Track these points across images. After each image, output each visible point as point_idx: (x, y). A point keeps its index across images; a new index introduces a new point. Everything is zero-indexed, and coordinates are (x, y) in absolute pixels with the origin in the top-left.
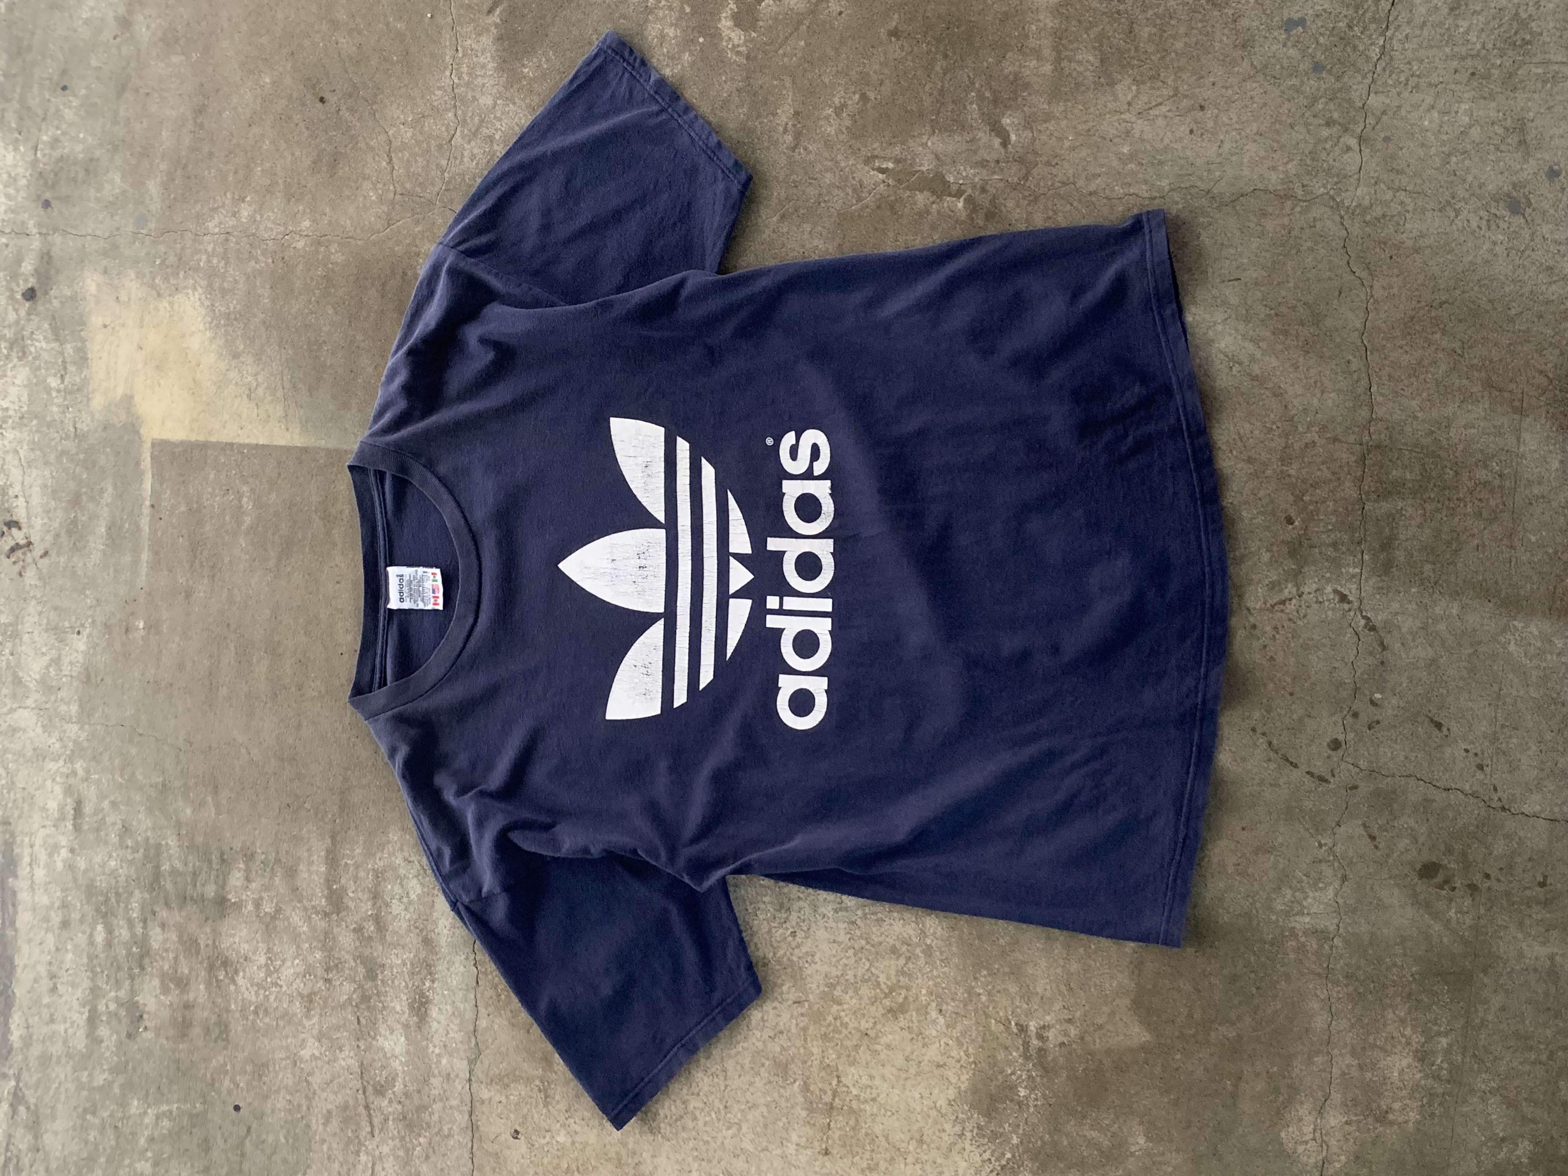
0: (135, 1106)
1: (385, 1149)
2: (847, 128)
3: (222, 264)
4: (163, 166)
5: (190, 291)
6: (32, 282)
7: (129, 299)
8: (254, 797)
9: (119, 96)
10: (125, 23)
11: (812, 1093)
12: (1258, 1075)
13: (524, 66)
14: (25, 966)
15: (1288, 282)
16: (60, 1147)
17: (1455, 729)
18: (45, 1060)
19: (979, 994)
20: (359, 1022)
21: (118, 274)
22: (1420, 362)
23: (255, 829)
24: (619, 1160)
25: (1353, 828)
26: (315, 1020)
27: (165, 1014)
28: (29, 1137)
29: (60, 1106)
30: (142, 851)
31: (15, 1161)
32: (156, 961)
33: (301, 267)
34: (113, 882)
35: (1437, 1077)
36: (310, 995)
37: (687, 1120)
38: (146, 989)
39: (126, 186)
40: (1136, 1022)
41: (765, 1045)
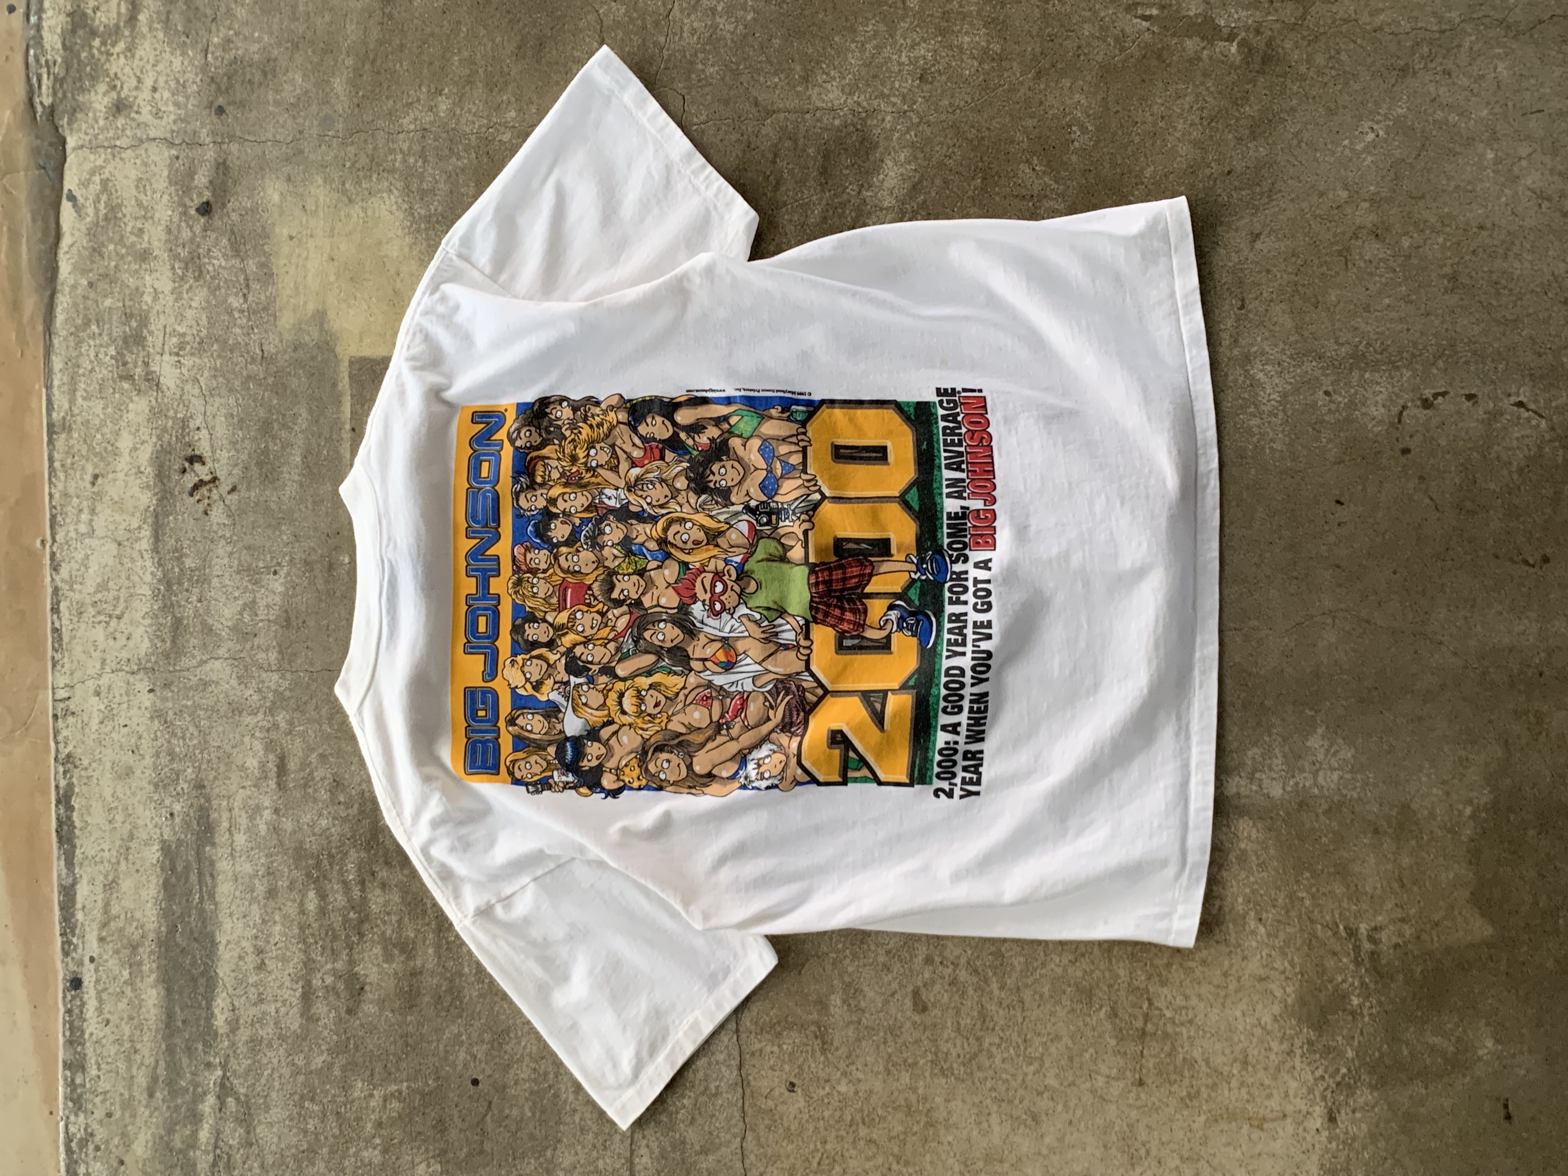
0: (359, 1088)
3: (420, 163)
4: (350, 62)
5: (385, 195)
6: (207, 195)
7: (317, 207)
11: (1121, 1020)
14: (229, 942)
16: (275, 1140)
18: (255, 1045)
19: (1303, 898)
21: (302, 181)
24: (909, 1107)
27: (390, 984)
28: (241, 1131)
29: (274, 1095)
30: (356, 806)
31: (224, 1159)
32: (377, 926)
34: (325, 842)
37: (983, 1059)
38: (367, 958)
39: (309, 86)
40: (1477, 915)
41: (1065, 970)
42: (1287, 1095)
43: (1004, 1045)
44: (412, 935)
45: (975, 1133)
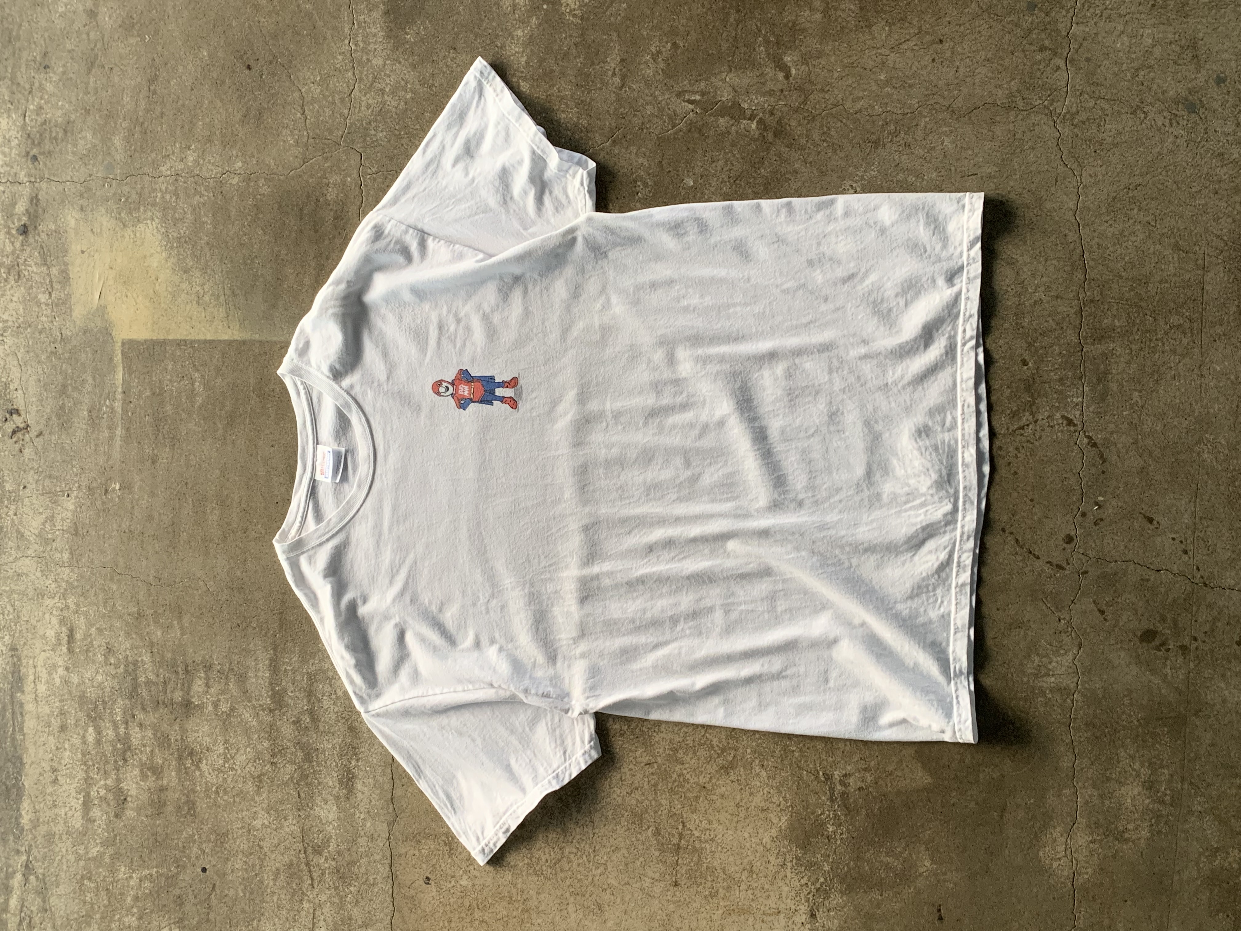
0: (122, 872)
1: (323, 898)
2: (662, 70)
3: (174, 199)
4: (125, 125)
5: (149, 222)
6: (25, 219)
7: (101, 230)
8: (211, 620)
9: (89, 71)
10: (92, 14)
11: (663, 837)
12: (1018, 806)
13: (407, 34)
14: (33, 763)
15: (1015, 174)
16: (63, 907)
17: (1162, 522)
18: (50, 837)
19: (793, 751)
20: (299, 797)
21: (91, 211)
22: (1122, 233)
23: (212, 645)
24: (511, 898)
25: (1086, 604)
26: (264, 795)
27: (145, 797)
28: (39, 900)
29: (62, 874)
30: (122, 666)
31: (27, 920)
32: (136, 754)
33: (236, 198)
34: (100, 692)
35: (1162, 802)
36: (259, 776)
37: (564, 862)
38: (129, 778)
39: (97, 142)
40: (920, 769)
41: (624, 800)
42: (781, 897)
43: (579, 853)
44: (161, 762)
45: (557, 918)
